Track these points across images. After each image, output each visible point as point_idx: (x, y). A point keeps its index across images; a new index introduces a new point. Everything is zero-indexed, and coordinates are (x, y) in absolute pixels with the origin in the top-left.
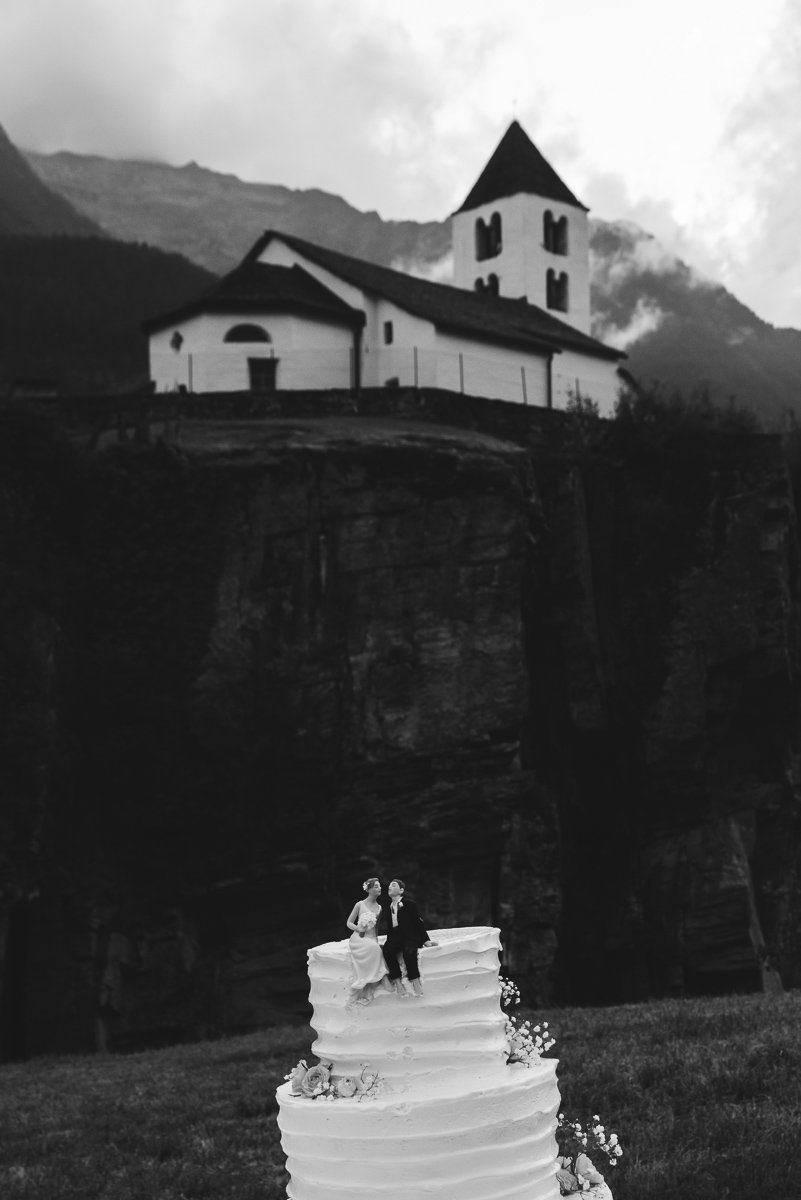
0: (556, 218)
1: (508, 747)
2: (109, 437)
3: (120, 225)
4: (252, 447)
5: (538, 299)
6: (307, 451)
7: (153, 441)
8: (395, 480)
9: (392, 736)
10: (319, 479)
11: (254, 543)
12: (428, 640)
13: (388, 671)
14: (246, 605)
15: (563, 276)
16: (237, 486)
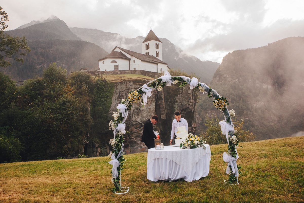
0: (157, 44)
2: (97, 78)
4: (117, 79)
5: (155, 56)
6: (125, 80)
7: (103, 78)
8: (137, 84)
9: (137, 120)
10: (126, 84)
11: (117, 93)
12: (142, 106)
13: (136, 111)
14: (116, 101)
15: (158, 52)
16: (115, 85)
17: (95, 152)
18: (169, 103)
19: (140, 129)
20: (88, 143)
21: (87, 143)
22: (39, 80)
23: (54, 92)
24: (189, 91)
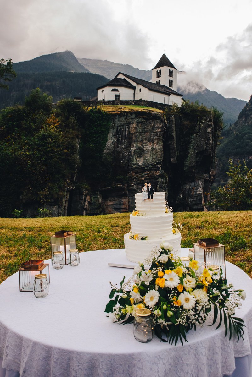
0: (171, 71)
1: (159, 166)
2: (90, 108)
3: (93, 71)
4: (115, 110)
5: (167, 85)
6: (125, 111)
7: (98, 109)
8: (140, 117)
9: (138, 163)
10: (127, 116)
11: (115, 127)
12: (145, 146)
13: (138, 151)
14: (113, 138)
15: (172, 81)
16: (112, 117)
17: (83, 201)
18: (181, 143)
19: (142, 175)
20: (74, 189)
21: (72, 188)
22: (18, 109)
23: (34, 123)
24: (209, 129)
